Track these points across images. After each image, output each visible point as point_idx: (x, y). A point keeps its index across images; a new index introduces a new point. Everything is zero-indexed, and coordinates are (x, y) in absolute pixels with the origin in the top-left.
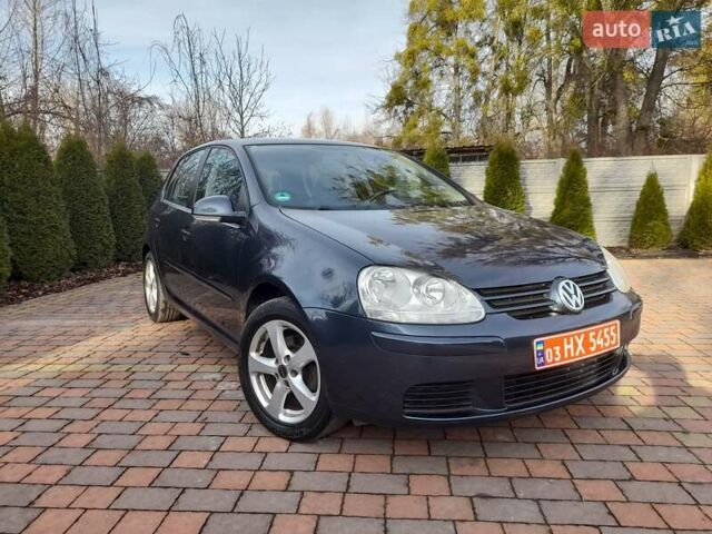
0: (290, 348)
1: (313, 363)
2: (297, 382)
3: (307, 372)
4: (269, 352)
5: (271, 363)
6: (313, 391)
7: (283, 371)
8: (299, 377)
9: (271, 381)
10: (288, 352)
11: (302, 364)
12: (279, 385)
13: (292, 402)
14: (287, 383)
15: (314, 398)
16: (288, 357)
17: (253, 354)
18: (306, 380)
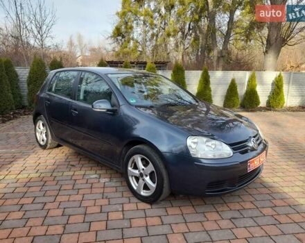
0: (144, 166)
1: (153, 172)
2: (148, 179)
3: (152, 175)
4: (136, 167)
5: (136, 172)
6: (154, 183)
7: (141, 175)
8: (148, 177)
9: (137, 179)
10: (143, 167)
11: (149, 172)
12: (141, 180)
13: (146, 187)
14: (143, 180)
15: (154, 186)
16: (143, 169)
17: (130, 168)
18: (152, 179)
